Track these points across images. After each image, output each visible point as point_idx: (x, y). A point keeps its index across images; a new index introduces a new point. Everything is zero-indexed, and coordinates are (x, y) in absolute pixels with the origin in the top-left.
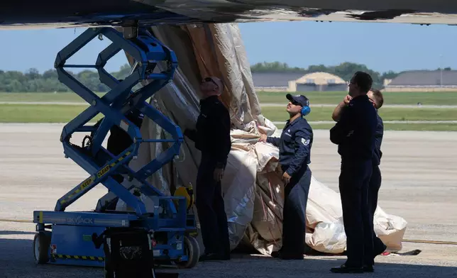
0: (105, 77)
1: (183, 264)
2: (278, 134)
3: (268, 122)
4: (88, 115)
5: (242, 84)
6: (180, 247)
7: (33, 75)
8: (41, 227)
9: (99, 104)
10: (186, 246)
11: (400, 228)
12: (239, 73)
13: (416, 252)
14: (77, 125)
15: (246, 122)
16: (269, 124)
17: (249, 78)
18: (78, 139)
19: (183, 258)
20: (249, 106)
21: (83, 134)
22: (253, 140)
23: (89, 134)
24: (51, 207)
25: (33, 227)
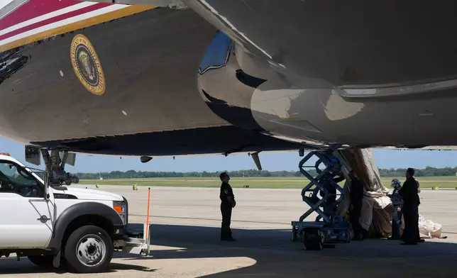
0: (318, 171)
1: (345, 241)
2: (391, 193)
3: (386, 189)
4: (311, 185)
5: (373, 174)
6: (344, 235)
7: (392, 170)
8: (294, 227)
9: (314, 181)
10: (346, 235)
11: (439, 229)
12: (372, 171)
13: (445, 237)
14: (307, 189)
15: (377, 189)
16: (387, 190)
17: (377, 173)
18: (308, 194)
19: (345, 239)
20: (377, 182)
21: (310, 192)
22: (381, 196)
23: (312, 192)
24: (298, 220)
25: (291, 227)
